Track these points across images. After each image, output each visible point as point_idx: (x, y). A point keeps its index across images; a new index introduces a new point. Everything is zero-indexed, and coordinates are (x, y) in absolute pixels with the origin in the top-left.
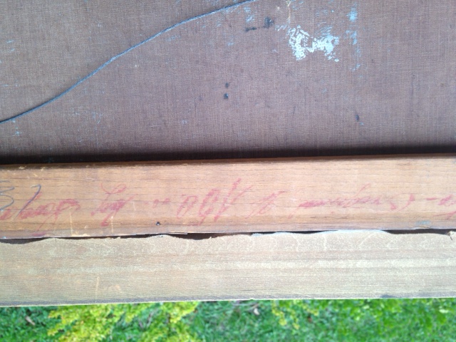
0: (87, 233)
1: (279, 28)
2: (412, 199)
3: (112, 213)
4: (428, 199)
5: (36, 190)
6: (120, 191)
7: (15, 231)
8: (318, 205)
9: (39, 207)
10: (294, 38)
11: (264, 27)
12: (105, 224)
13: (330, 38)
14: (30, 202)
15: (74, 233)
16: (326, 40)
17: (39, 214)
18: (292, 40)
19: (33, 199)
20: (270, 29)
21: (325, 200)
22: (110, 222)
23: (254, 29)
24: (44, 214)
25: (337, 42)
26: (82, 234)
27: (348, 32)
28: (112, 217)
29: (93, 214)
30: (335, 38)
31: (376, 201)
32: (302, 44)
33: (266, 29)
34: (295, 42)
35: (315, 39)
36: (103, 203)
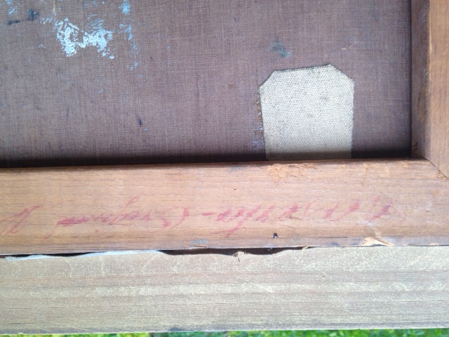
1: (44, 20)
2: (186, 214)
4: (205, 214)
8: (79, 222)
10: (62, 32)
11: (28, 19)
13: (103, 33)
16: (98, 34)
18: (60, 34)
20: (35, 22)
21: (88, 216)
23: (17, 22)
25: (110, 36)
27: (121, 25)
30: (108, 32)
31: (145, 216)
32: (71, 38)
33: (30, 22)
34: (64, 37)
35: (86, 34)
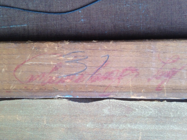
0: (144, 96)
3: (166, 80)
5: (105, 59)
6: (174, 61)
7: (86, 92)
9: (106, 73)
12: (159, 89)
14: (99, 69)
15: (133, 95)
17: (105, 78)
19: (102, 66)
22: (163, 87)
24: (109, 79)
26: (140, 96)
28: (165, 83)
29: (149, 80)
36: (158, 71)
